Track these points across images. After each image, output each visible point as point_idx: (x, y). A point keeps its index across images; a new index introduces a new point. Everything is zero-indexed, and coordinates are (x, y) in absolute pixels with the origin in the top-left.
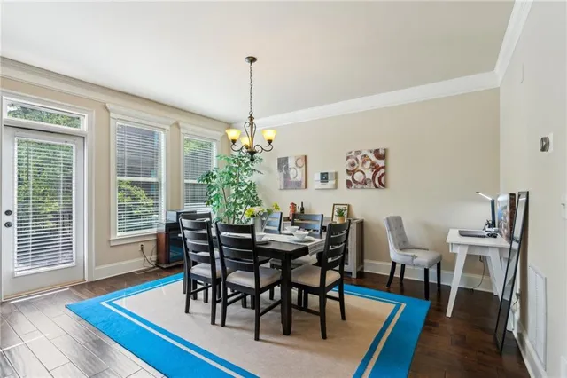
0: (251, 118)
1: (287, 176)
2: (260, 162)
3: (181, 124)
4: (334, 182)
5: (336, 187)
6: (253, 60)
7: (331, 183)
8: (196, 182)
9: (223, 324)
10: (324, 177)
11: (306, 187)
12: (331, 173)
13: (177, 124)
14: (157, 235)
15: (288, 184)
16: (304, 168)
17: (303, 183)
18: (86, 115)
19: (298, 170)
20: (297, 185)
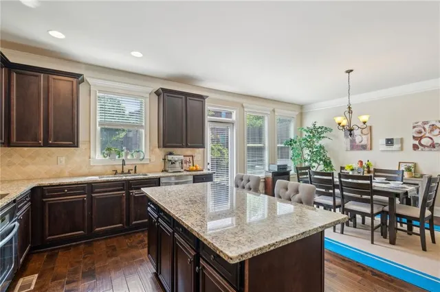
0: (349, 108)
1: (353, 142)
2: (330, 131)
3: (276, 110)
4: (400, 146)
5: (402, 149)
6: (349, 72)
7: (396, 146)
8: (283, 145)
9: (342, 233)
10: (390, 142)
11: (371, 149)
12: (397, 139)
13: (274, 111)
14: (265, 179)
15: (354, 147)
16: (369, 135)
17: (369, 146)
18: (235, 112)
19: (364, 137)
20: (364, 147)
